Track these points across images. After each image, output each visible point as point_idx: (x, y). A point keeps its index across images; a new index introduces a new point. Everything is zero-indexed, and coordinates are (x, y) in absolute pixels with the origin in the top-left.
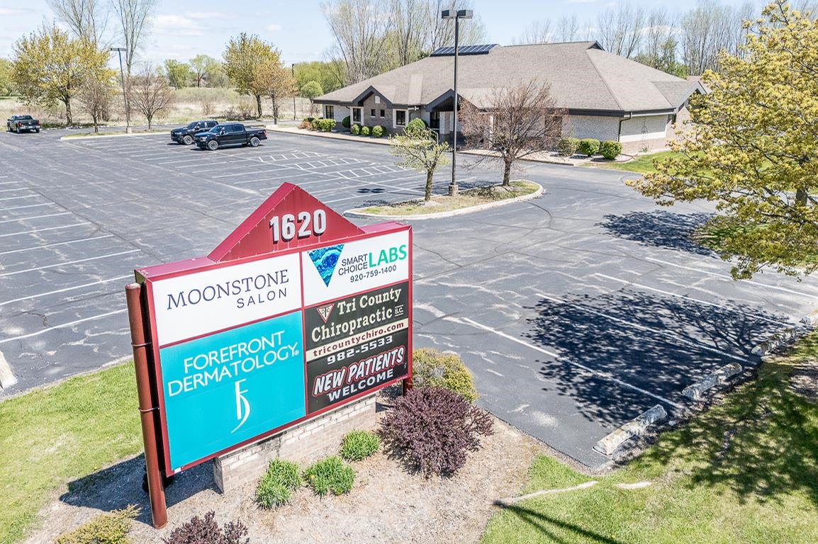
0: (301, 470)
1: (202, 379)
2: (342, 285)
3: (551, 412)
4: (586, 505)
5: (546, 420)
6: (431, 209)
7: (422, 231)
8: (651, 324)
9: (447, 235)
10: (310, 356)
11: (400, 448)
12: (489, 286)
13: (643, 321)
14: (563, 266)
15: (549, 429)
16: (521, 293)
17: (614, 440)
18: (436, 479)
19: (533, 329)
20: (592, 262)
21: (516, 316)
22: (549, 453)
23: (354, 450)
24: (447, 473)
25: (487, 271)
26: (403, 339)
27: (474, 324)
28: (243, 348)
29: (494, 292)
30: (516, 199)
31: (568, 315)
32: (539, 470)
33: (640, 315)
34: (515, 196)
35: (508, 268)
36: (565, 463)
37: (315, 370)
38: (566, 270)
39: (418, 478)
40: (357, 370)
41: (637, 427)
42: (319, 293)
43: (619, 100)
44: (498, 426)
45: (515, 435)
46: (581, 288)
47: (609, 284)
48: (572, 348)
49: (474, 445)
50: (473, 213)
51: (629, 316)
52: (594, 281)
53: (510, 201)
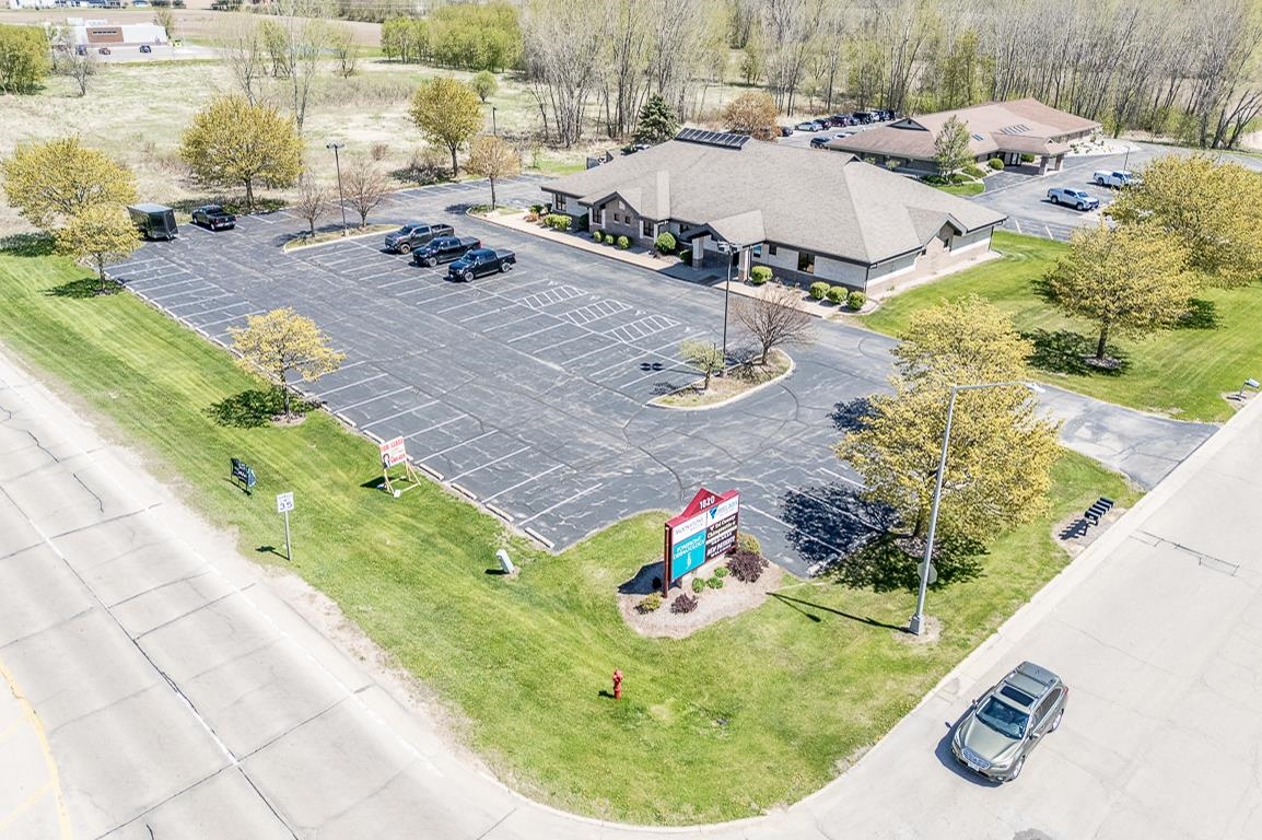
0: (705, 580)
1: (681, 554)
2: (718, 517)
3: (790, 557)
4: (801, 591)
5: (789, 560)
6: (711, 399)
7: (708, 425)
8: (842, 509)
9: (726, 428)
10: (707, 543)
11: (735, 572)
12: (760, 480)
13: (838, 507)
14: (803, 461)
15: (790, 564)
16: (777, 485)
17: (814, 568)
18: (750, 583)
19: (782, 512)
20: (820, 458)
21: (775, 504)
22: (789, 573)
23: (719, 573)
24: (753, 581)
25: (756, 467)
26: (734, 533)
27: (754, 509)
28: (691, 543)
29: (763, 486)
30: (772, 382)
31: (802, 504)
32: (786, 579)
33: (838, 503)
34: (770, 378)
35: (768, 463)
36: (795, 577)
37: (709, 547)
38: (805, 466)
39: (744, 582)
40: (720, 546)
41: (824, 563)
42: (711, 521)
43: (868, 246)
44: (771, 563)
45: (776, 566)
46: (811, 481)
47: (827, 477)
48: (800, 525)
49: (761, 571)
50: (741, 401)
51: (832, 503)
52: (818, 475)
53: (767, 384)
